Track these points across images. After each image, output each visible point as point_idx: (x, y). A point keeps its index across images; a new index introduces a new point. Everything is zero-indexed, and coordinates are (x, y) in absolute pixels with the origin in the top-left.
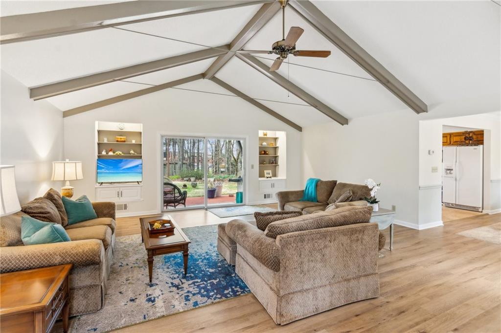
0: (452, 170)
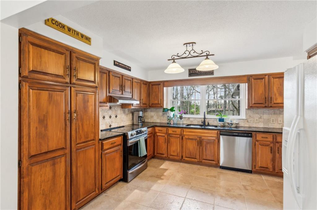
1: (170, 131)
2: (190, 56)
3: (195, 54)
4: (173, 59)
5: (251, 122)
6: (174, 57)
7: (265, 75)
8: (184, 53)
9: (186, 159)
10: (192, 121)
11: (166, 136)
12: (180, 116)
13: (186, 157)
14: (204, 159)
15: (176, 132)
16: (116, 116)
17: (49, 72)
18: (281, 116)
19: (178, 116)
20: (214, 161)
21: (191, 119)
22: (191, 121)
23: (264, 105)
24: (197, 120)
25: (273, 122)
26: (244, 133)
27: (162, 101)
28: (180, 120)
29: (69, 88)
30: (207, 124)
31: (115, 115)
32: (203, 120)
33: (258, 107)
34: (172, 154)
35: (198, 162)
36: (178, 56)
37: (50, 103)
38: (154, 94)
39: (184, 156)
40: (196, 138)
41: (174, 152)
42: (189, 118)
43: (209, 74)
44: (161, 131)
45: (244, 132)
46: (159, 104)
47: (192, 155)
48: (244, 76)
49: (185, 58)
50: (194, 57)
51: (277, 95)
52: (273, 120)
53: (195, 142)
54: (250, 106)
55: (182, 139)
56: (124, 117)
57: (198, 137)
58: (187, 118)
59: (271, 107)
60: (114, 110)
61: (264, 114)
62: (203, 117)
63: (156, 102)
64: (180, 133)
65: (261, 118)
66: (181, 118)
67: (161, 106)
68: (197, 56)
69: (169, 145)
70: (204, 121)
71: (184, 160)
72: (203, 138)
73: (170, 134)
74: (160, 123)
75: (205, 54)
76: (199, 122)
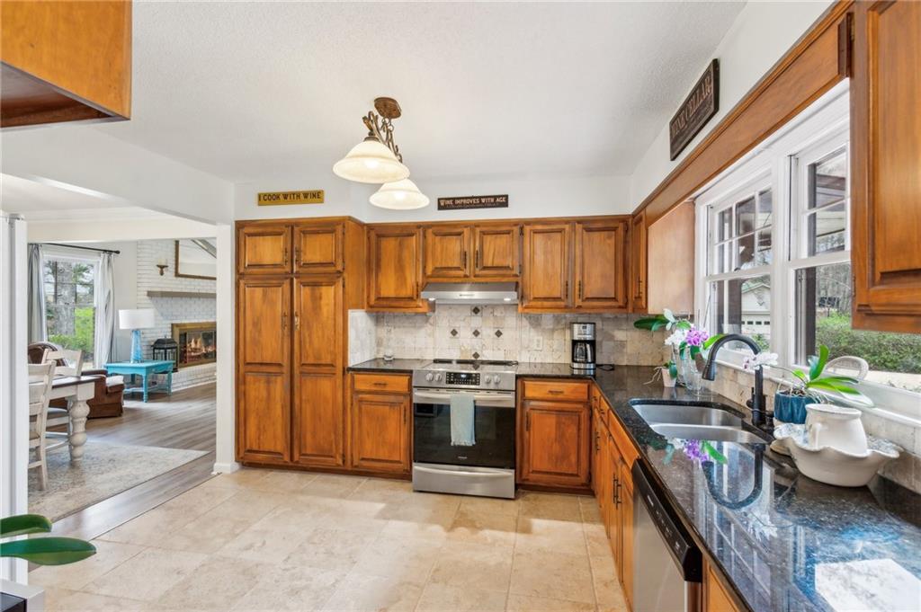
10: (742, 390)
16: (499, 334)
17: (265, 263)
29: (288, 281)
31: (496, 330)
37: (264, 301)
56: (536, 338)
58: (731, 372)
60: (492, 318)
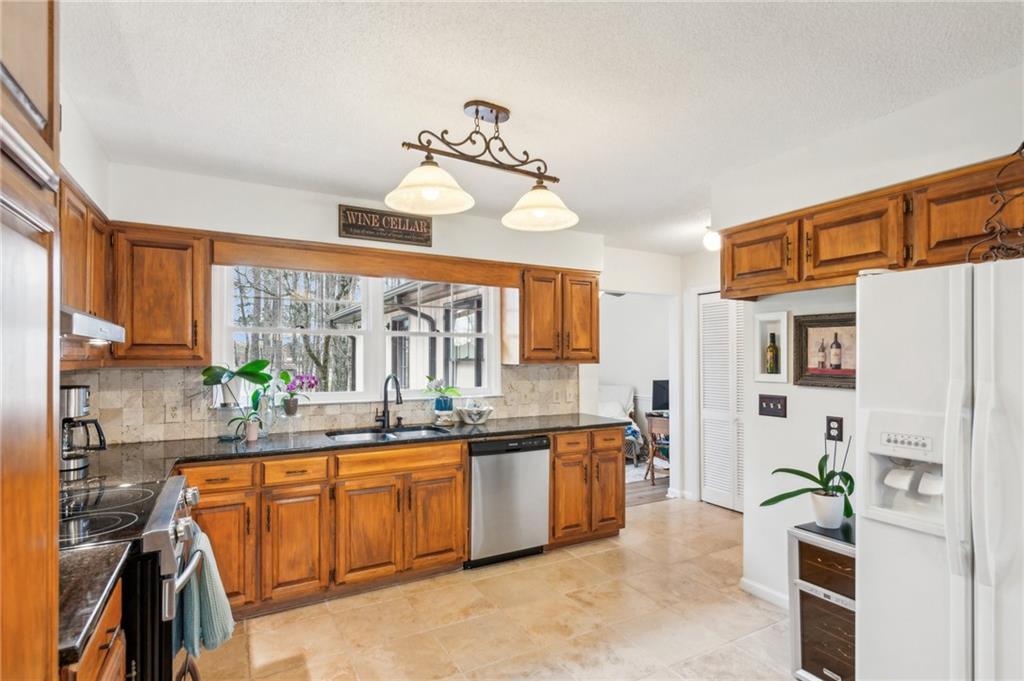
0: (935, 468)
1: (275, 474)
2: (487, 157)
3: (504, 158)
4: (422, 147)
5: (514, 403)
6: (429, 142)
7: (556, 271)
8: (470, 138)
9: (352, 577)
10: (334, 418)
11: (251, 504)
12: (286, 402)
13: (352, 571)
14: (420, 553)
15: (304, 472)
18: (572, 382)
19: (278, 402)
20: (451, 550)
21: (329, 411)
22: (331, 416)
23: (552, 355)
24: (353, 410)
25: (557, 399)
26: (533, 438)
27: (200, 330)
28: (284, 416)
30: (392, 422)
32: (381, 408)
33: (541, 361)
34: (285, 576)
35: (401, 571)
36: (448, 144)
38: (148, 291)
39: (342, 568)
40: (393, 480)
41: (293, 564)
42: (321, 406)
43: (417, 241)
44: (225, 480)
45: (530, 435)
46: (184, 346)
47: (375, 553)
48: (512, 266)
49: (472, 159)
50: (501, 166)
51: (578, 327)
52: (557, 394)
53: (387, 497)
54: (526, 356)
55: (333, 496)
57: (397, 477)
58: (312, 409)
59: (568, 359)
61: (539, 380)
62: (383, 399)
63: (164, 335)
64: (322, 475)
65: (533, 390)
66: (290, 407)
67: (197, 358)
68: (511, 168)
69: (267, 537)
70: (386, 412)
71: (343, 583)
72: (415, 476)
73: (275, 486)
74: (165, 441)
75: (532, 167)
76: (362, 417)
